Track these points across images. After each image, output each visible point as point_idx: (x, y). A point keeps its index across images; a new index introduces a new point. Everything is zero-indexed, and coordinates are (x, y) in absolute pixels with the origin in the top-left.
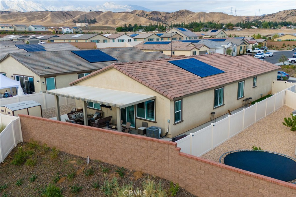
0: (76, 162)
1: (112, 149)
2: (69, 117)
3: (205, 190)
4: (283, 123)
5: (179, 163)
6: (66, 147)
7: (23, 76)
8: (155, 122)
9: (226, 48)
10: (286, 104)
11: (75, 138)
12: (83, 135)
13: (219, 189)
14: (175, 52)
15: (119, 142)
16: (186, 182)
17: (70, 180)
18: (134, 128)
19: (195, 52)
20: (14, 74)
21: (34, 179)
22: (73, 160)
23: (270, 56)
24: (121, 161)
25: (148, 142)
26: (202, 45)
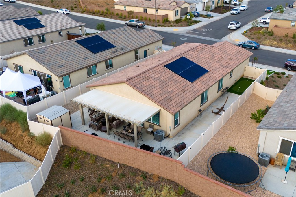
0: (110, 166)
1: (136, 159)
2: (90, 117)
3: (200, 192)
4: (251, 118)
5: (184, 174)
6: (99, 153)
7: (41, 72)
8: (160, 126)
9: (205, 3)
10: (254, 92)
11: (107, 149)
12: (113, 148)
13: (210, 192)
14: (159, 11)
15: (141, 156)
16: (188, 185)
17: (109, 181)
18: (143, 127)
19: (177, 11)
20: (31, 69)
21: (83, 179)
22: (107, 164)
23: (245, 10)
24: (142, 167)
25: (163, 159)
26: (183, 2)
